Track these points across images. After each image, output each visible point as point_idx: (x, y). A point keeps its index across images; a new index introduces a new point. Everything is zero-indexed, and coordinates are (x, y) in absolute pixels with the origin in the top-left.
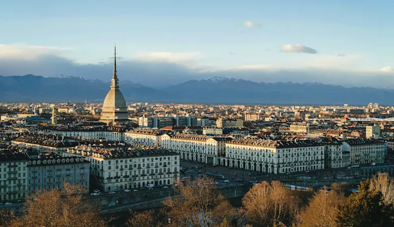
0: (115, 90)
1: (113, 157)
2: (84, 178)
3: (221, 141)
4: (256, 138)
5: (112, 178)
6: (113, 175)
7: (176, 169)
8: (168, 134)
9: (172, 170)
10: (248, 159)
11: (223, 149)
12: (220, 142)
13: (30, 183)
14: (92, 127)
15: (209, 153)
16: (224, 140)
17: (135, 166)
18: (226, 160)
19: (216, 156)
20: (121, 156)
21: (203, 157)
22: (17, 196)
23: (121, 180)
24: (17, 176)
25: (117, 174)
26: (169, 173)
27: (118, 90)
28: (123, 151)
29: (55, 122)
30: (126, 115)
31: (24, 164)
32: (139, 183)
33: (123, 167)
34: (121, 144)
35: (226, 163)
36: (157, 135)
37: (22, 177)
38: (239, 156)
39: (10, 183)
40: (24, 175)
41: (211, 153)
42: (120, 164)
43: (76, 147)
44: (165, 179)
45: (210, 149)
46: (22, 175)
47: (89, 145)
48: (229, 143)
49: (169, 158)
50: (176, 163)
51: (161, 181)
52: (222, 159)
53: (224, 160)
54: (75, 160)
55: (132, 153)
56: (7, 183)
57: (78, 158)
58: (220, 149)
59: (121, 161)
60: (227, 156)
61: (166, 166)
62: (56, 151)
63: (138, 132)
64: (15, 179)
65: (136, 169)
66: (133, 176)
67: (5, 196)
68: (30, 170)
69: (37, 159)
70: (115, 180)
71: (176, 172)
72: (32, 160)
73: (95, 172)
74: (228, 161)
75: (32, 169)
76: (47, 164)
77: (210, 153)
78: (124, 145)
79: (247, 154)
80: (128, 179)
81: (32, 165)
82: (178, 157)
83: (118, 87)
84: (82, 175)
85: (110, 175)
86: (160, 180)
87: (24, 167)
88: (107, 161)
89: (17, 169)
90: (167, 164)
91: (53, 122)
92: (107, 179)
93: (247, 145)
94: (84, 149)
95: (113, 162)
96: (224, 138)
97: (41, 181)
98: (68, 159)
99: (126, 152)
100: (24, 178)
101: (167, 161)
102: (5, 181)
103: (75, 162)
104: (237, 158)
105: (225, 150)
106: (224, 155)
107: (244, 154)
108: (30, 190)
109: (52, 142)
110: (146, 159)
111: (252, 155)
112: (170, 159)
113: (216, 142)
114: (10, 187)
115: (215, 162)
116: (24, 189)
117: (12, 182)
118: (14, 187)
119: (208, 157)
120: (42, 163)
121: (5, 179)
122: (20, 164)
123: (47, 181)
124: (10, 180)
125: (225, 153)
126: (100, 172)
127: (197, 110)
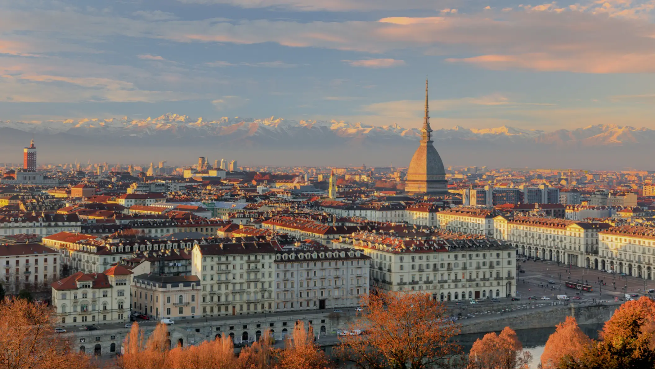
0: (427, 146)
1: (408, 251)
2: (361, 282)
3: (592, 228)
4: (651, 226)
5: (405, 284)
6: (407, 279)
7: (509, 273)
8: (503, 216)
9: (504, 275)
10: (637, 259)
11: (595, 242)
12: (590, 230)
13: (278, 288)
14: (387, 204)
15: (570, 247)
16: (596, 228)
17: (442, 265)
18: (600, 260)
19: (582, 254)
20: (420, 249)
21: (561, 255)
22: (259, 306)
23: (420, 288)
24: (259, 276)
25: (413, 278)
26: (498, 278)
27: (432, 147)
28: (423, 242)
29: (333, 195)
30: (443, 185)
31: (270, 258)
32: (449, 293)
33: (424, 267)
34: (424, 230)
35: (600, 265)
36: (487, 217)
37: (267, 278)
38: (621, 254)
39: (249, 287)
40: (270, 275)
41: (575, 248)
42: (417, 262)
43: (353, 234)
44: (491, 288)
45: (573, 241)
46: (267, 275)
47: (374, 231)
48: (604, 233)
49: (498, 255)
50: (509, 263)
51: (484, 291)
52: (592, 258)
53: (596, 261)
54: (346, 255)
55: (439, 244)
56: (245, 286)
57: (353, 252)
58: (590, 242)
59: (420, 258)
60: (600, 253)
61: (493, 267)
62: (324, 239)
63: (457, 211)
64: (256, 281)
65: (444, 270)
66: (439, 282)
67: (241, 306)
68: (278, 267)
69: (290, 252)
70: (411, 286)
71: (509, 277)
72: (282, 253)
73: (379, 273)
74: (603, 262)
75: (282, 265)
76: (305, 260)
77: (573, 249)
78: (428, 232)
79: (634, 252)
80: (431, 285)
81: (282, 261)
82: (514, 253)
83: (432, 142)
84: (359, 277)
85: (401, 279)
86: (483, 289)
87: (270, 263)
88: (398, 256)
89: (259, 266)
90: (495, 264)
91: (330, 196)
92: (399, 284)
93: (635, 237)
94: (364, 237)
95: (407, 258)
96: (596, 224)
97: (295, 285)
98: (337, 252)
99: (428, 244)
100: (270, 279)
101: (494, 259)
102: (241, 284)
103: (347, 258)
104: (619, 257)
105: (597, 243)
106: (596, 253)
107: (629, 252)
108: (278, 298)
109: (318, 226)
110: (460, 254)
111: (644, 253)
112: (501, 257)
113: (582, 230)
114: (249, 293)
115: (581, 262)
116: (270, 296)
117: (252, 285)
118: (256, 293)
119: (569, 255)
120: (296, 257)
121: (242, 281)
122: (263, 258)
123: (305, 285)
124: (249, 282)
125: (597, 248)
126: (388, 274)
127: (565, 177)
